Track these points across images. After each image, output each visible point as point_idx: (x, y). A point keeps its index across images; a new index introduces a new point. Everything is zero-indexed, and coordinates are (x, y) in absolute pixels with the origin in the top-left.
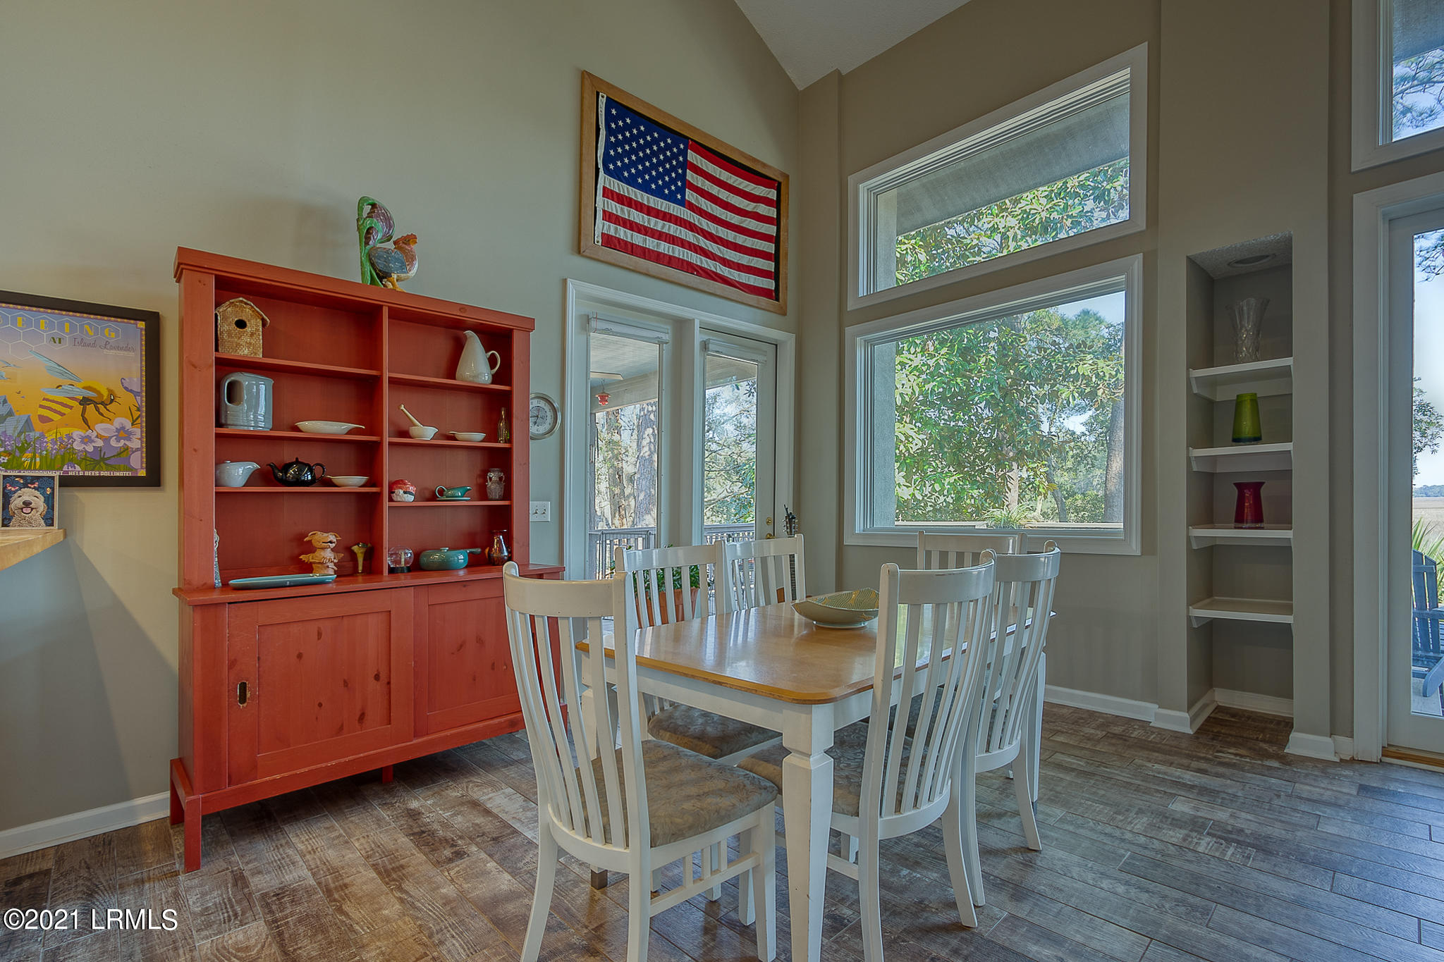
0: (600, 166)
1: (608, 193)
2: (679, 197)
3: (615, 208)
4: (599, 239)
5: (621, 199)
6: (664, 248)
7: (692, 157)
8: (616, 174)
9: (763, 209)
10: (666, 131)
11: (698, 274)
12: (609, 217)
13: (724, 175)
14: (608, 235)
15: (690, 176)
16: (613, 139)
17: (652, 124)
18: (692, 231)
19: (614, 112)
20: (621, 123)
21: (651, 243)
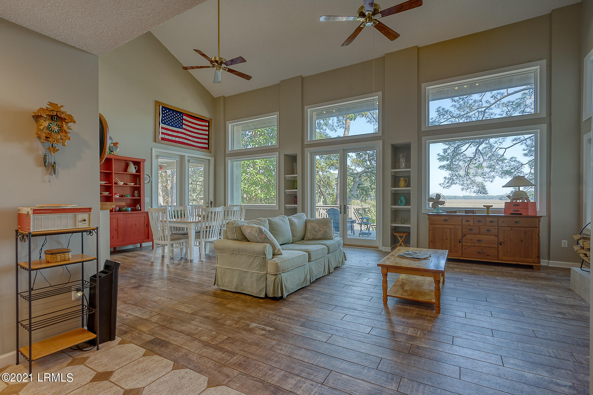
0: (160, 122)
1: (162, 128)
2: (181, 127)
3: (164, 131)
4: (160, 138)
5: (166, 129)
6: (177, 139)
7: (184, 117)
8: (165, 123)
9: (204, 128)
10: (177, 112)
11: (186, 145)
12: (163, 133)
13: (193, 121)
14: (163, 138)
15: (184, 122)
16: (163, 115)
17: (173, 111)
18: (185, 135)
19: (164, 109)
20: (165, 112)
21: (174, 139)
